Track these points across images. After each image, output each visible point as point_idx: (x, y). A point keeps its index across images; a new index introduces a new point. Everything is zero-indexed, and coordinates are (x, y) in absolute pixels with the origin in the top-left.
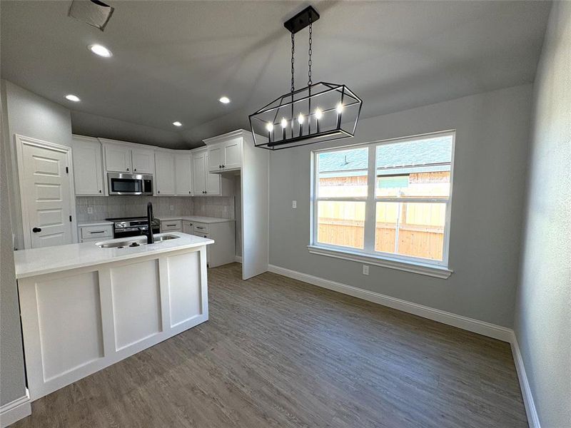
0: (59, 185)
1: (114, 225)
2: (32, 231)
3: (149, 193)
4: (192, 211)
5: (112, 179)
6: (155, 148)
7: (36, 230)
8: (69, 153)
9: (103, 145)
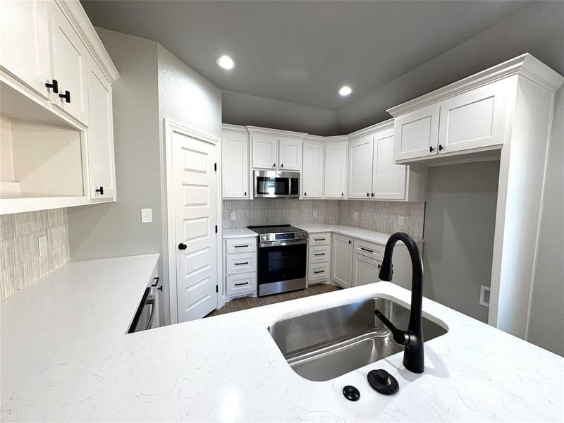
0: (207, 186)
1: (258, 237)
2: (177, 247)
3: (295, 196)
4: (337, 218)
5: (258, 178)
6: (305, 135)
7: (182, 247)
8: (218, 145)
9: (251, 136)
